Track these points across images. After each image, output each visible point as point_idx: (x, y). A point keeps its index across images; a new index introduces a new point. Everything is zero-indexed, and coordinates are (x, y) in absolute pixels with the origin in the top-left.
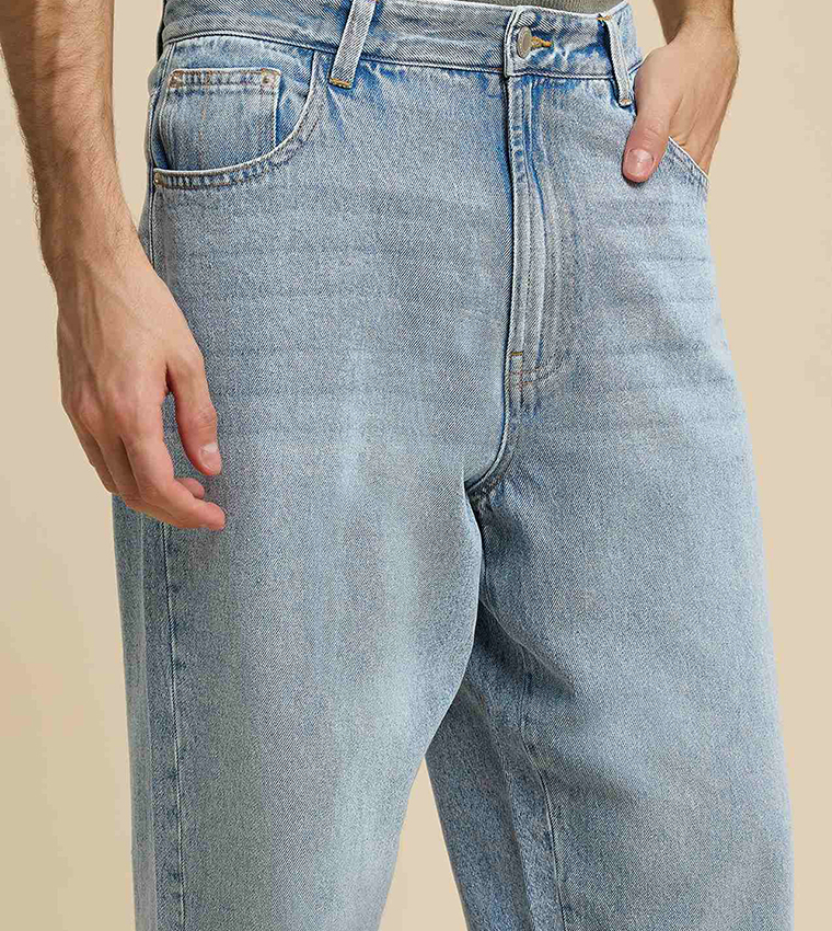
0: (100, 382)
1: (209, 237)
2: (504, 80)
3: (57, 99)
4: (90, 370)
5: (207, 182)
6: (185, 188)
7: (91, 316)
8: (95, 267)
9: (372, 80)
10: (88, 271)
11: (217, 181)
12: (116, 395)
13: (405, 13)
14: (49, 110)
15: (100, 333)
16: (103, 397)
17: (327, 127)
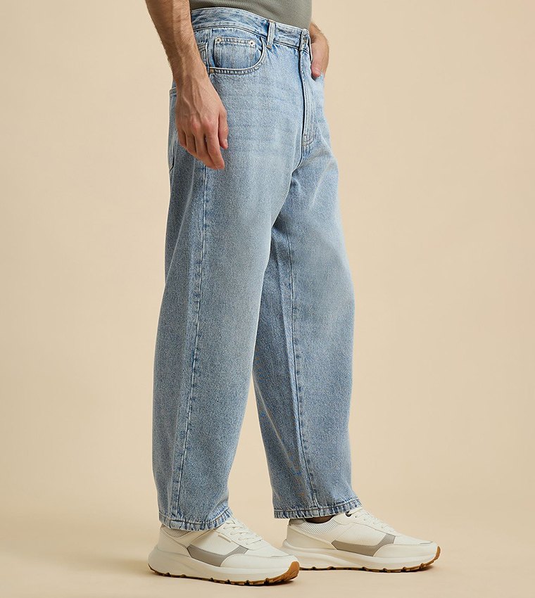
0: (201, 116)
1: (236, 90)
2: (299, 51)
3: (182, 29)
4: (197, 112)
5: (231, 72)
6: (227, 73)
7: (197, 96)
8: (198, 81)
9: (275, 48)
10: (196, 82)
11: (239, 73)
12: (208, 120)
13: (281, 28)
14: (179, 32)
15: (200, 99)
16: (202, 120)
17: (268, 60)
